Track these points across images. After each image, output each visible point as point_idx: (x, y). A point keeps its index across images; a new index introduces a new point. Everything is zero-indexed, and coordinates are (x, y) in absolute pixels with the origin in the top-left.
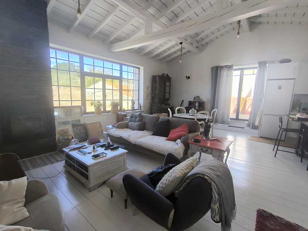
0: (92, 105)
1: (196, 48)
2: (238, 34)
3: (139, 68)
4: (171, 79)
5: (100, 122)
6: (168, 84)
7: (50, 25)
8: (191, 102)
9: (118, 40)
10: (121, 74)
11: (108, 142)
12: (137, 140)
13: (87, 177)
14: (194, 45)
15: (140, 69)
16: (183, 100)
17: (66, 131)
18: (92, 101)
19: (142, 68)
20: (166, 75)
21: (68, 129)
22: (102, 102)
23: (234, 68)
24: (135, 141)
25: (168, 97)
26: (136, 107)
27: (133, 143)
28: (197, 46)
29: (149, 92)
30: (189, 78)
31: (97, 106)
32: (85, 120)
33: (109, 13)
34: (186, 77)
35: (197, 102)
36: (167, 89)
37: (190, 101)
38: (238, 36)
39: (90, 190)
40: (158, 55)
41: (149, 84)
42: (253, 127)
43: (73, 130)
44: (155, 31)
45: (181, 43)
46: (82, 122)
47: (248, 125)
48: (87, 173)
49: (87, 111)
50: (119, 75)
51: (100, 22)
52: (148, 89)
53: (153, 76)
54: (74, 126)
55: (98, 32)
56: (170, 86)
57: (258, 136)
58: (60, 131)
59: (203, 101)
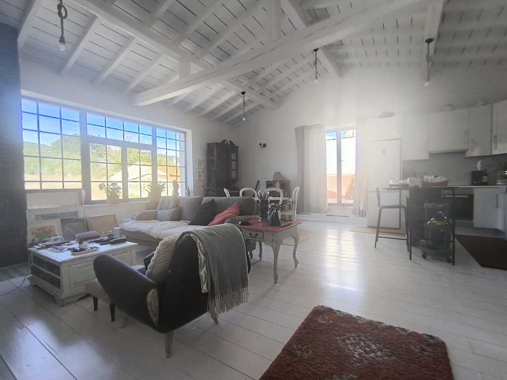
0: (101, 188)
1: (271, 101)
2: (316, 78)
3: (185, 133)
4: (239, 149)
5: (114, 215)
6: (233, 156)
8: (270, 183)
9: (141, 89)
10: (154, 142)
13: (57, 283)
14: (267, 96)
15: (187, 134)
16: (258, 181)
17: (49, 229)
18: (102, 183)
19: (189, 132)
20: (229, 143)
21: (53, 226)
22: (120, 185)
23: (327, 128)
25: (236, 177)
28: (270, 98)
29: (202, 169)
30: (265, 146)
31: (111, 190)
32: (84, 213)
33: (122, 48)
34: (261, 144)
35: (278, 182)
36: (234, 164)
37: (269, 181)
38: (316, 81)
39: (63, 304)
40: (213, 112)
41: (202, 157)
42: (359, 214)
43: (62, 227)
44: (195, 72)
45: (243, 93)
46: (81, 215)
47: (354, 212)
49: (93, 199)
50: (151, 143)
51: (111, 61)
52: (200, 165)
53: (208, 144)
54: (64, 222)
55: (109, 76)
56: (237, 160)
57: (366, 226)
58: (38, 230)
59: (287, 180)
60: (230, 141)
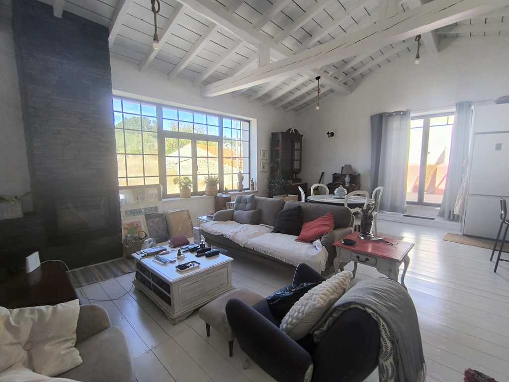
0: (175, 182)
1: (344, 85)
2: (418, 57)
3: (249, 122)
4: (303, 138)
5: (188, 211)
6: (297, 146)
7: (113, 62)
8: (337, 176)
9: (216, 78)
10: (221, 132)
11: (202, 244)
12: (248, 241)
13: (168, 301)
14: (340, 79)
15: (251, 123)
16: (323, 173)
17: (137, 225)
18: (176, 177)
19: (254, 122)
20: (294, 131)
21: (139, 222)
22: (191, 178)
23: (412, 115)
24: (245, 242)
25: (298, 167)
26: (246, 185)
27: (242, 246)
28: (344, 81)
29: (266, 160)
30: (332, 134)
31: (183, 184)
32: (164, 208)
33: (201, 37)
34: (328, 133)
35: (347, 176)
36: (297, 154)
37: (335, 174)
38: (417, 62)
39: (174, 322)
40: (280, 99)
41: (266, 146)
42: (449, 217)
43: (147, 223)
44: (276, 60)
45: (318, 78)
46: (160, 211)
47: (441, 215)
48: (168, 294)
49: (168, 193)
50: (217, 134)
51: (188, 52)
52: (264, 156)
53: (272, 133)
54: (148, 217)
55: (185, 68)
56: (301, 150)
57: (460, 234)
58: (129, 225)
59: (357, 173)
60: (295, 130)
